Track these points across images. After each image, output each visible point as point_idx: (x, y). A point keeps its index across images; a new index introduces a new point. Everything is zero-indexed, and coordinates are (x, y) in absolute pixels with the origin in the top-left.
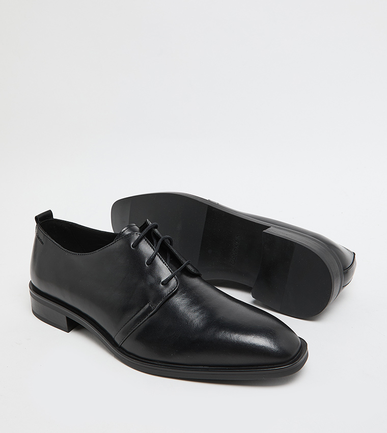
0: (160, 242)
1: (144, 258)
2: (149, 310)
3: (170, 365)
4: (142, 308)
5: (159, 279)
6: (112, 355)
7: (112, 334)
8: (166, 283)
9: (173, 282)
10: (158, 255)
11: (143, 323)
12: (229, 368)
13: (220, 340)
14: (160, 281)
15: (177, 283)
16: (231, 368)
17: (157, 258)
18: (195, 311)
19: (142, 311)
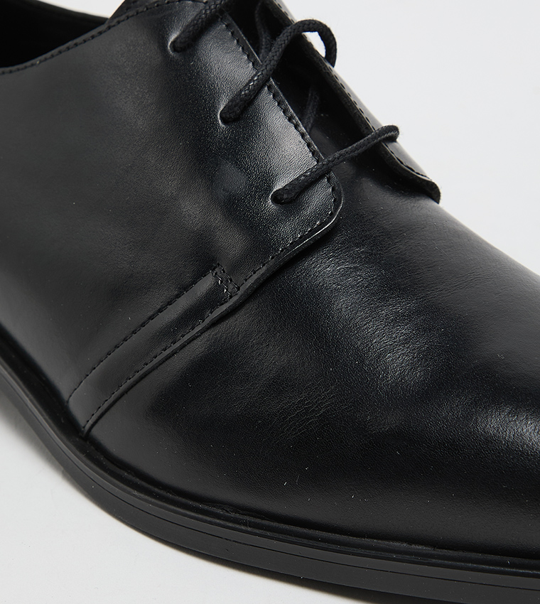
0: (283, 39)
1: (214, 96)
2: (213, 299)
3: (275, 524)
4: (185, 288)
5: (267, 180)
6: (57, 468)
7: (63, 380)
8: (292, 198)
9: (320, 196)
10: (270, 88)
11: (183, 347)
12: (517, 560)
13: (489, 441)
14: (270, 188)
15: (337, 203)
16: (526, 561)
17: (266, 98)
18: (397, 320)
19: (184, 303)
